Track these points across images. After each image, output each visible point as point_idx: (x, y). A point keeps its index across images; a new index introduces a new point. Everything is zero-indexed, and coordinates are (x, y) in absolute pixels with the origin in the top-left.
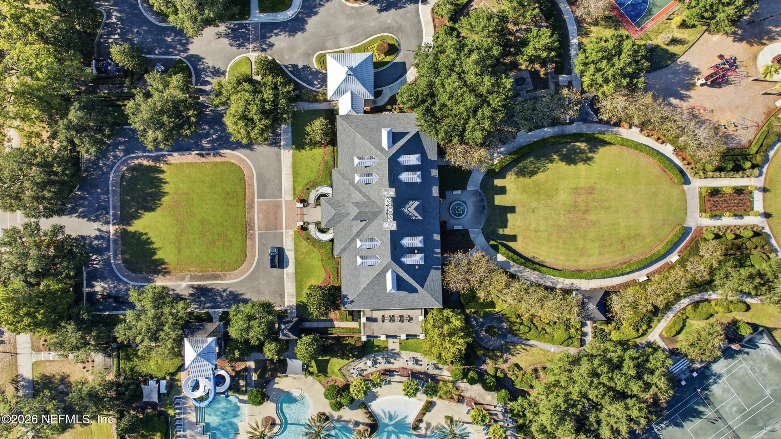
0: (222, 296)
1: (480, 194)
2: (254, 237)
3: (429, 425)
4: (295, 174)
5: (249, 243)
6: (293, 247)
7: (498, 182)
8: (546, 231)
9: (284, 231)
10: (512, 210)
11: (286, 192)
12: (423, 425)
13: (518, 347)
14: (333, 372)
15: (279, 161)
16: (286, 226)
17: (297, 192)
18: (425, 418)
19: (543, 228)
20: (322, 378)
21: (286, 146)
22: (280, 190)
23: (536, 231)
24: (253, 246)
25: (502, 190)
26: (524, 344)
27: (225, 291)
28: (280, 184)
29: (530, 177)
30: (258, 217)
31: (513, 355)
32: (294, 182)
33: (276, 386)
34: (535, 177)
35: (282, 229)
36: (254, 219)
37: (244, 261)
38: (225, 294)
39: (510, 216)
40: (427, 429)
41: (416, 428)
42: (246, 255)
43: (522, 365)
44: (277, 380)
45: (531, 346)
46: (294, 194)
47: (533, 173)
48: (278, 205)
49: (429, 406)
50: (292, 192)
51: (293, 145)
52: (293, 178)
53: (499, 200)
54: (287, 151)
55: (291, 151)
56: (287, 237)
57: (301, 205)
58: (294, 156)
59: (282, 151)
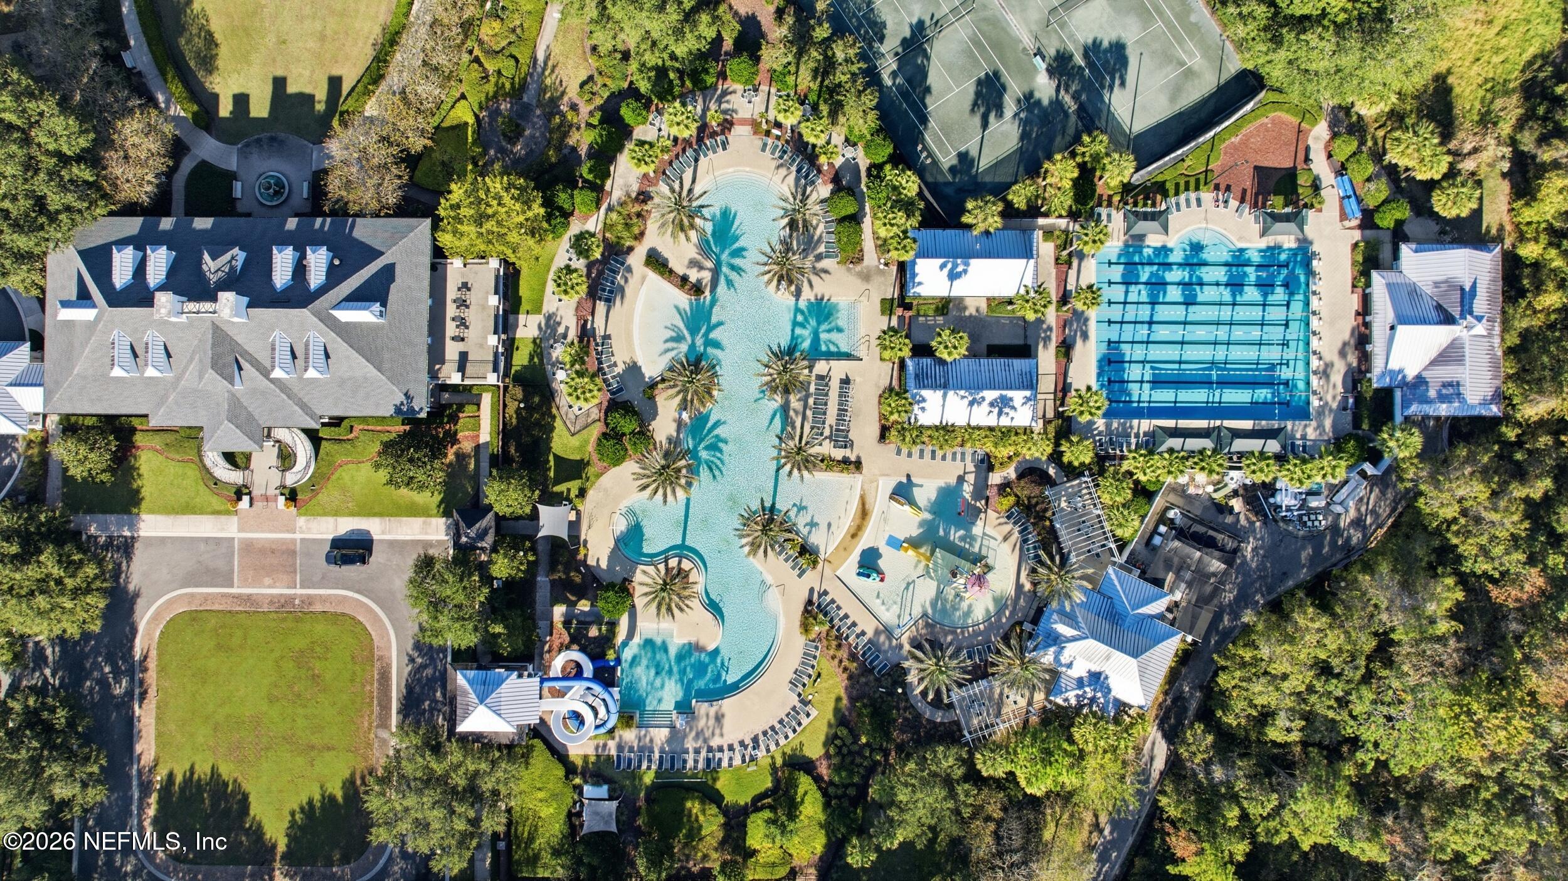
0: (423, 667)
1: (247, 145)
2: (309, 596)
3: (693, 263)
4: (188, 509)
5: (318, 607)
6: (331, 520)
7: (225, 109)
8: (324, 19)
9: (298, 536)
10: (279, 83)
11: (223, 530)
12: (694, 275)
13: (548, 81)
14: (582, 448)
15: (163, 540)
16: (288, 531)
17: (223, 508)
18: (680, 270)
19: (318, 26)
20: (591, 471)
21: (132, 526)
22: (218, 541)
23: (323, 38)
24: (324, 599)
25: (241, 101)
26: (544, 69)
27: (412, 660)
28: (207, 540)
29: (217, 45)
30: (269, 587)
31: (563, 93)
32: (202, 512)
33: (604, 565)
34: (218, 37)
35: (294, 541)
36: (272, 595)
37: (354, 618)
38: (419, 660)
39: (292, 89)
40: (701, 268)
41: (697, 289)
42: (343, 615)
43: (583, 76)
44: (591, 562)
45: (547, 58)
46: (227, 513)
47: (210, 41)
48: (248, 547)
49: (656, 261)
50: (223, 518)
51: (129, 513)
52: (195, 513)
53: (260, 108)
54: (142, 525)
55: (144, 516)
56: (309, 530)
57: (246, 499)
58: (151, 512)
59: (142, 533)
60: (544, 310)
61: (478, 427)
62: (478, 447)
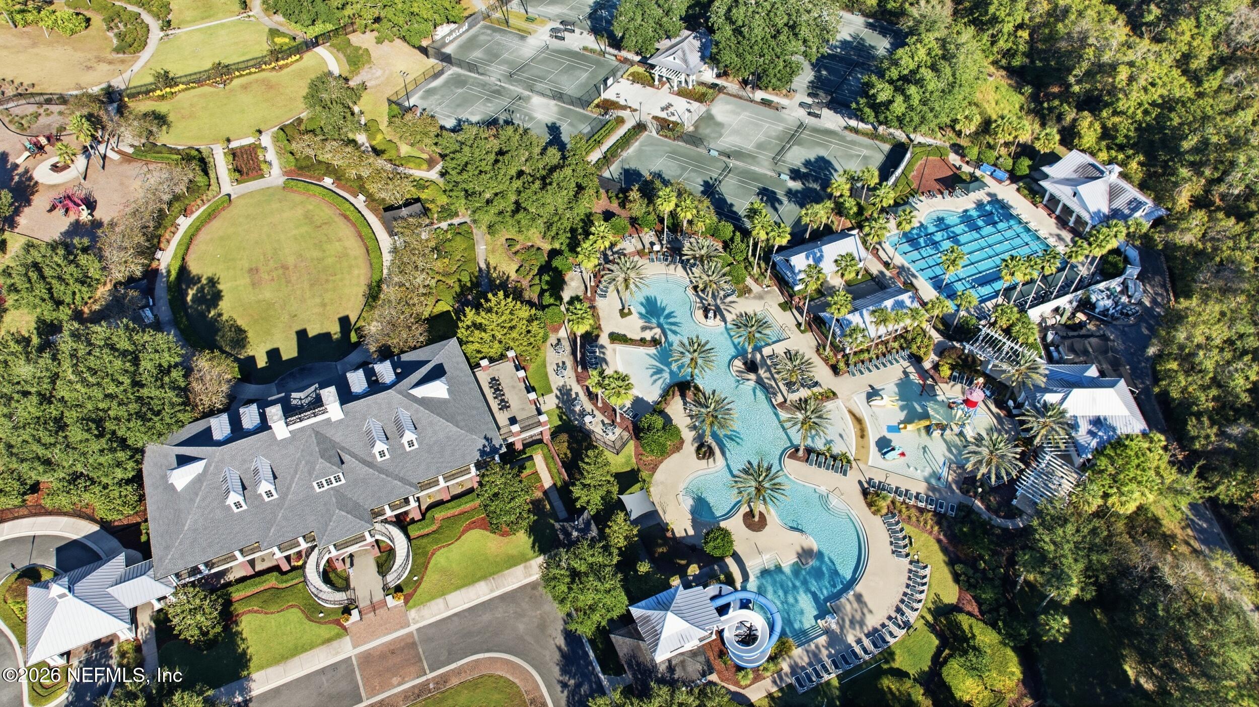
0: (578, 686)
1: (283, 379)
2: (441, 676)
3: (644, 329)
4: (297, 650)
5: (455, 681)
6: (440, 601)
7: (262, 362)
8: (321, 296)
9: (413, 628)
10: (302, 334)
11: (337, 653)
12: (648, 335)
13: (494, 275)
14: (627, 463)
15: (277, 691)
16: (402, 627)
17: (333, 633)
18: (637, 336)
19: (318, 300)
20: (644, 474)
21: (243, 690)
22: (334, 667)
23: (324, 305)
24: (458, 672)
25: (273, 354)
26: (488, 271)
27: (564, 685)
28: (323, 671)
29: (245, 332)
30: (399, 684)
31: (508, 277)
32: (312, 646)
33: (691, 532)
34: (244, 327)
35: (410, 634)
36: (404, 691)
37: (491, 676)
38: (572, 682)
39: (311, 334)
40: (651, 329)
41: (655, 342)
42: (481, 677)
43: (516, 267)
44: (680, 533)
45: (488, 265)
46: (338, 636)
47: (240, 331)
48: (366, 659)
49: (615, 338)
50: (335, 644)
51: (239, 678)
52: (306, 650)
53: (290, 353)
54: (253, 685)
55: (254, 676)
56: (423, 618)
57: (355, 612)
58: (261, 667)
59: (254, 693)
60: (554, 388)
61: (539, 479)
62: (545, 493)
